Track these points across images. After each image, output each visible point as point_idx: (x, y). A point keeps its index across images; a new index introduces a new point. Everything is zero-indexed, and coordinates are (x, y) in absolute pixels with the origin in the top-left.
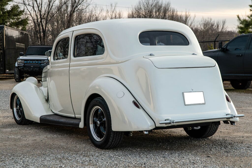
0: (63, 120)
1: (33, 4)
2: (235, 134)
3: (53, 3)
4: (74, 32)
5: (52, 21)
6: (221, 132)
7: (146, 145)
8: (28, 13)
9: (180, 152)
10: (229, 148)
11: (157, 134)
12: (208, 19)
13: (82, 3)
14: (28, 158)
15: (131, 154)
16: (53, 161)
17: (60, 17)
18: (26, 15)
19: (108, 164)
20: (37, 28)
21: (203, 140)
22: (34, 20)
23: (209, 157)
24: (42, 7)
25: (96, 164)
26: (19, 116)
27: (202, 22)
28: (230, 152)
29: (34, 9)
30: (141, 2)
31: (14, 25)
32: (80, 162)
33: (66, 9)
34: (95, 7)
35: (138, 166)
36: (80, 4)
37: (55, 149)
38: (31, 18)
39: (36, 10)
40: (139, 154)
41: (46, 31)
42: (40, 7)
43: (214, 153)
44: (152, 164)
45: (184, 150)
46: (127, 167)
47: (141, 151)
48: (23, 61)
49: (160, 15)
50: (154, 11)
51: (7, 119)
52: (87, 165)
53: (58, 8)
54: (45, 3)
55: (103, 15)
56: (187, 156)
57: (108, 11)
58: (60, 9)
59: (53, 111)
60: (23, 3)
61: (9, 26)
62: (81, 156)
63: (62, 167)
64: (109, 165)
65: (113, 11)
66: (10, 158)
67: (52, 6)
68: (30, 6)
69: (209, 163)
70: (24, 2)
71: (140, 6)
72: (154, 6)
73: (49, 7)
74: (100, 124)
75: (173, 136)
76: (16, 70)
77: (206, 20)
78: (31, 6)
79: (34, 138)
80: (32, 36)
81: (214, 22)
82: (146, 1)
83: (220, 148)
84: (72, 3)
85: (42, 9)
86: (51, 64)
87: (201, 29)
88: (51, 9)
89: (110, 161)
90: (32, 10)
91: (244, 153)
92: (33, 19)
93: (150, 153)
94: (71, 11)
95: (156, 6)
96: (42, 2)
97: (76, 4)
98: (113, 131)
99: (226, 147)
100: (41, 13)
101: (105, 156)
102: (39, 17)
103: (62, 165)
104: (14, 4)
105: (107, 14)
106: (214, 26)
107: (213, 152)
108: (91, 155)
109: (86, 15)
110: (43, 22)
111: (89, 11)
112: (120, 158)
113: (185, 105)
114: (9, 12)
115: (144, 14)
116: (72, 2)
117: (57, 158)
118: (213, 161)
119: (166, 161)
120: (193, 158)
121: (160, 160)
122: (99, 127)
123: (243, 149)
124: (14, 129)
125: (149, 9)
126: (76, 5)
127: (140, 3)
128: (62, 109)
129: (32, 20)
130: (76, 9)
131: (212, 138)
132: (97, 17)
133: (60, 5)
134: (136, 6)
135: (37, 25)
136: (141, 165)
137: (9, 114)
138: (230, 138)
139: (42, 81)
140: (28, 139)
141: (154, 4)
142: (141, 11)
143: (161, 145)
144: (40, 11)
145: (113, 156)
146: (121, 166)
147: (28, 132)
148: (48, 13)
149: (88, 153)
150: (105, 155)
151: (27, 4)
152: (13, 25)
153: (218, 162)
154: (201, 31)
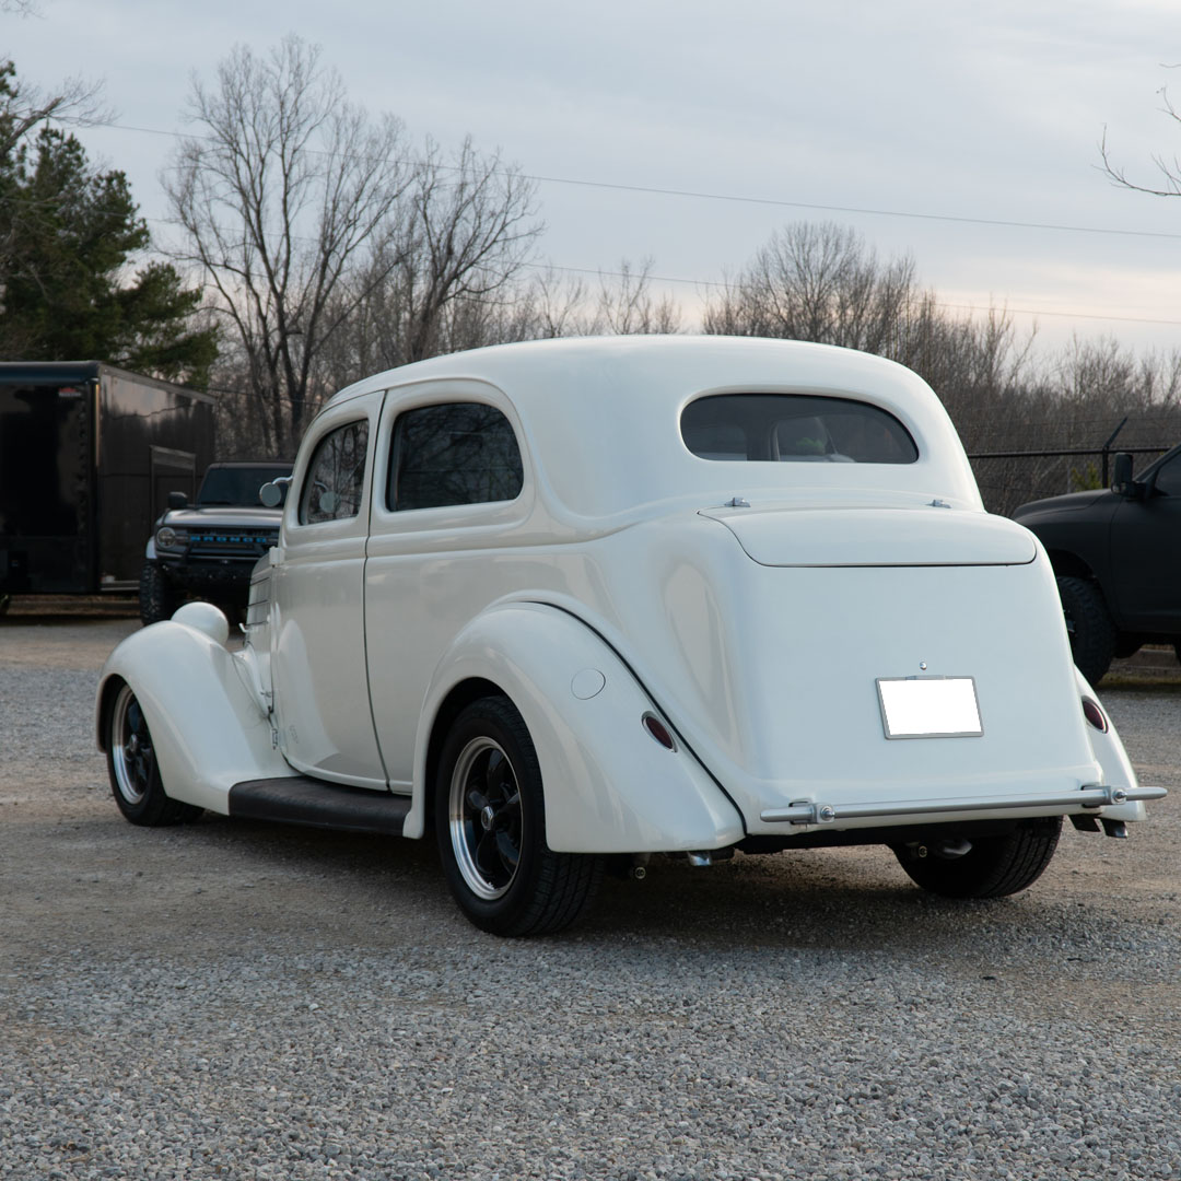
0: (331, 802)
1: (247, 261)
2: (1137, 886)
3: (341, 255)
4: (390, 393)
5: (336, 345)
6: (1075, 872)
7: (710, 923)
8: (223, 303)
9: (860, 955)
10: (1094, 944)
11: (771, 876)
12: (1102, 345)
13: (483, 257)
14: (160, 968)
15: (634, 961)
16: (270, 985)
17: (374, 324)
18: (210, 314)
19: (516, 1002)
20: (262, 379)
21: (982, 906)
22: (248, 336)
23: (992, 978)
24: (290, 278)
25: (465, 999)
26: (139, 785)
27: (1071, 359)
28: (1093, 960)
29: (249, 284)
30: (772, 254)
31: (153, 362)
32: (394, 988)
33: (404, 288)
34: (544, 280)
35: (655, 1013)
36: (471, 265)
37: (287, 931)
38: (234, 331)
39: (258, 292)
40: (668, 961)
41: (307, 394)
42: (280, 278)
43: (1017, 963)
44: (723, 1004)
45: (881, 948)
46: (603, 1014)
47: (681, 947)
48: (184, 532)
49: (863, 319)
50: (835, 299)
51: (84, 797)
52: (424, 1003)
53: (365, 280)
54: (301, 255)
55: (582, 320)
56: (891, 973)
57: (609, 297)
58: (376, 285)
59: (294, 761)
60: (197, 258)
61: (129, 368)
62: (402, 963)
63: (307, 1007)
64: (521, 1003)
65: (632, 296)
66: (77, 965)
67: (338, 272)
68: (229, 271)
69: (984, 1004)
70: (202, 250)
71: (767, 276)
72: (834, 278)
73: (323, 277)
74: (494, 818)
75: (846, 888)
76: (151, 575)
77: (1088, 348)
78: (235, 273)
79: (199, 884)
80: (240, 418)
81: (1130, 356)
82: (796, 252)
83: (1053, 944)
84: (434, 256)
85: (288, 283)
86: (288, 543)
87: (1064, 392)
88: (332, 283)
89: (529, 989)
90: (239, 289)
91: (1158, 967)
92: (247, 333)
93: (720, 958)
94: (429, 296)
95: (843, 279)
96: (289, 252)
97: (451, 266)
98: (553, 853)
99: (1079, 939)
100: (285, 306)
101: (511, 966)
102: (273, 323)
103: (307, 1002)
104: (153, 263)
105: (604, 315)
106: (1129, 380)
107: (1014, 961)
108: (449, 960)
109: (500, 315)
110: (290, 349)
111: (516, 295)
112: (577, 974)
113: (887, 739)
114: (128, 298)
115: (784, 313)
116: (433, 252)
117: (290, 972)
118: (1005, 999)
119: (788, 992)
120: (914, 981)
121: (761, 989)
122: (492, 834)
123: (1156, 948)
124: (112, 843)
125: (809, 290)
126: (454, 269)
127: (764, 260)
128: (332, 751)
129: (239, 340)
130: (452, 287)
131: (1027, 899)
132: (555, 325)
133: (378, 267)
134: (747, 274)
135: (262, 360)
136: (668, 1008)
137: (96, 778)
138: (1111, 903)
139: (249, 620)
140: (168, 889)
141: (834, 269)
142: (772, 299)
143: (778, 925)
144: (280, 297)
145: (547, 966)
146: (579, 1008)
147: (174, 857)
148: (319, 306)
149: (437, 953)
150: (513, 963)
151: (218, 258)
152: (146, 359)
153: (1025, 1003)
154: (1065, 404)
